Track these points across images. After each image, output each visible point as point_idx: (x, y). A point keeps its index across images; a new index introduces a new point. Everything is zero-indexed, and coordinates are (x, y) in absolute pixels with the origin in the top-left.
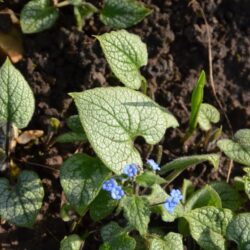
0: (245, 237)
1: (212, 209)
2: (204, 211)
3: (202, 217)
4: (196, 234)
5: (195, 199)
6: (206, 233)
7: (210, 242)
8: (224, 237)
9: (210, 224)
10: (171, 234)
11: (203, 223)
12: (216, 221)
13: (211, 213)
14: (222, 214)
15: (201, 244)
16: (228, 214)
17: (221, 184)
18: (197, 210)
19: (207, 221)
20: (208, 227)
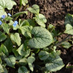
0: (36, 33)
1: (27, 26)
2: (25, 27)
3: (24, 28)
4: (23, 33)
5: (22, 24)
6: (26, 33)
7: (27, 35)
8: (31, 33)
9: (27, 30)
10: (16, 33)
11: (25, 30)
12: (28, 29)
13: (27, 27)
14: (30, 27)
15: (25, 36)
16: (31, 27)
17: (30, 20)
18: (23, 27)
19: (26, 29)
20: (26, 31)
